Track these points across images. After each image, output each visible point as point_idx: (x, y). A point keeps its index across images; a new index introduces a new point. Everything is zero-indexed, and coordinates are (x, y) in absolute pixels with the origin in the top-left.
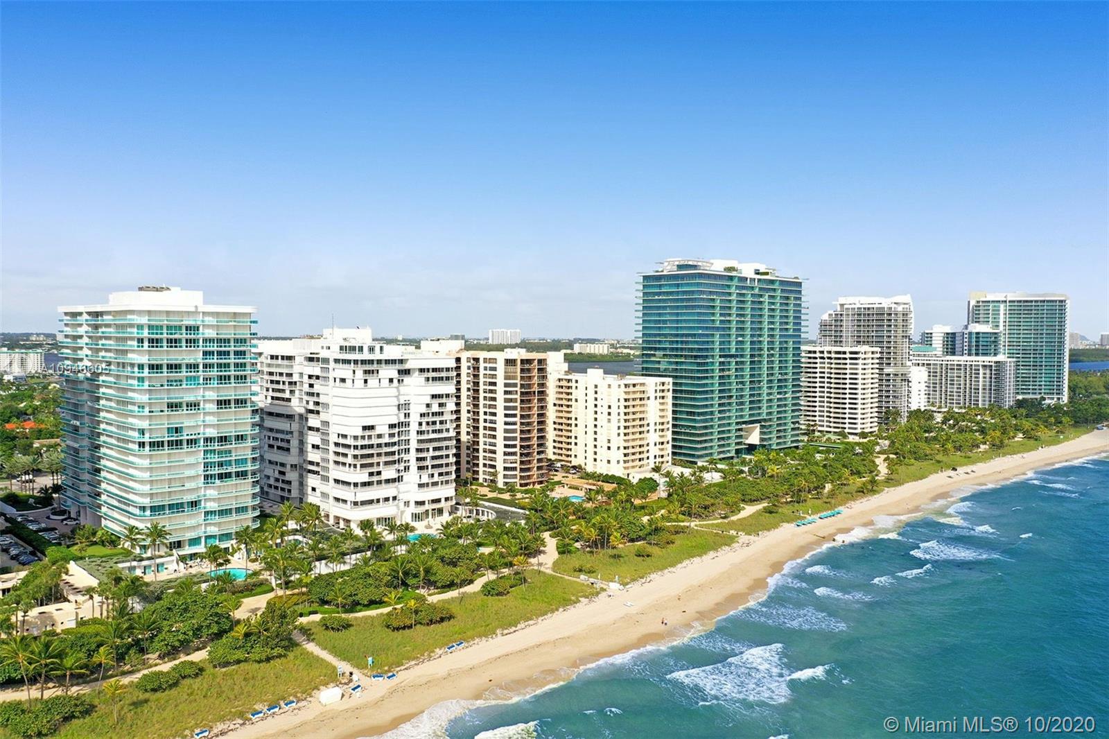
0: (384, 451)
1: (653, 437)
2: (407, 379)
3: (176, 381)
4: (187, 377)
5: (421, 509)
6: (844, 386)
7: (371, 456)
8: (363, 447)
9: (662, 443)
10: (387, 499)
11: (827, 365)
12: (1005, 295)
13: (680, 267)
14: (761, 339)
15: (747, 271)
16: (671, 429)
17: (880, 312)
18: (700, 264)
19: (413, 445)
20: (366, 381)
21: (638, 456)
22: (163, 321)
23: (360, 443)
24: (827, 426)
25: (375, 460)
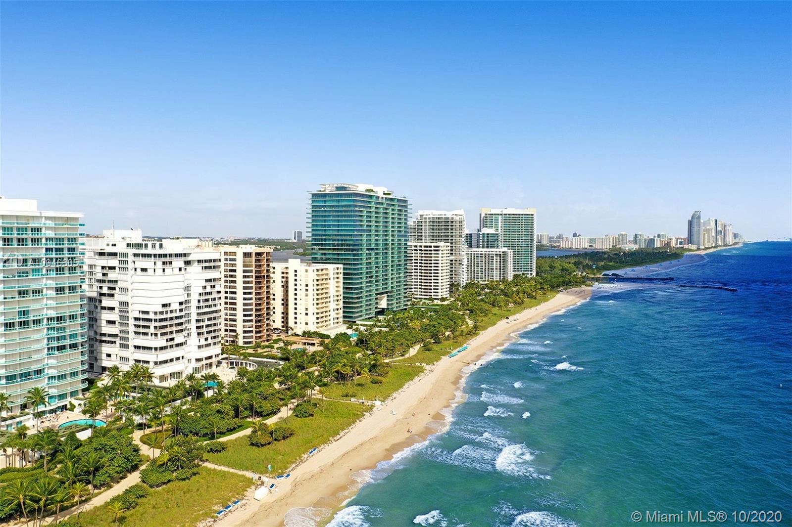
0: (175, 322)
1: (332, 305)
2: (189, 268)
3: (23, 273)
4: (33, 270)
5: (199, 364)
6: (430, 268)
7: (166, 326)
8: (161, 320)
9: (338, 309)
10: (178, 359)
11: (419, 255)
12: (501, 210)
13: (338, 188)
14: (387, 238)
15: (380, 191)
16: (342, 300)
17: (447, 221)
18: (350, 186)
19: (194, 317)
20: (164, 270)
21: (325, 319)
22: (14, 223)
23: (159, 317)
24: (420, 295)
25: (168, 330)
